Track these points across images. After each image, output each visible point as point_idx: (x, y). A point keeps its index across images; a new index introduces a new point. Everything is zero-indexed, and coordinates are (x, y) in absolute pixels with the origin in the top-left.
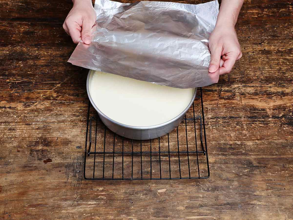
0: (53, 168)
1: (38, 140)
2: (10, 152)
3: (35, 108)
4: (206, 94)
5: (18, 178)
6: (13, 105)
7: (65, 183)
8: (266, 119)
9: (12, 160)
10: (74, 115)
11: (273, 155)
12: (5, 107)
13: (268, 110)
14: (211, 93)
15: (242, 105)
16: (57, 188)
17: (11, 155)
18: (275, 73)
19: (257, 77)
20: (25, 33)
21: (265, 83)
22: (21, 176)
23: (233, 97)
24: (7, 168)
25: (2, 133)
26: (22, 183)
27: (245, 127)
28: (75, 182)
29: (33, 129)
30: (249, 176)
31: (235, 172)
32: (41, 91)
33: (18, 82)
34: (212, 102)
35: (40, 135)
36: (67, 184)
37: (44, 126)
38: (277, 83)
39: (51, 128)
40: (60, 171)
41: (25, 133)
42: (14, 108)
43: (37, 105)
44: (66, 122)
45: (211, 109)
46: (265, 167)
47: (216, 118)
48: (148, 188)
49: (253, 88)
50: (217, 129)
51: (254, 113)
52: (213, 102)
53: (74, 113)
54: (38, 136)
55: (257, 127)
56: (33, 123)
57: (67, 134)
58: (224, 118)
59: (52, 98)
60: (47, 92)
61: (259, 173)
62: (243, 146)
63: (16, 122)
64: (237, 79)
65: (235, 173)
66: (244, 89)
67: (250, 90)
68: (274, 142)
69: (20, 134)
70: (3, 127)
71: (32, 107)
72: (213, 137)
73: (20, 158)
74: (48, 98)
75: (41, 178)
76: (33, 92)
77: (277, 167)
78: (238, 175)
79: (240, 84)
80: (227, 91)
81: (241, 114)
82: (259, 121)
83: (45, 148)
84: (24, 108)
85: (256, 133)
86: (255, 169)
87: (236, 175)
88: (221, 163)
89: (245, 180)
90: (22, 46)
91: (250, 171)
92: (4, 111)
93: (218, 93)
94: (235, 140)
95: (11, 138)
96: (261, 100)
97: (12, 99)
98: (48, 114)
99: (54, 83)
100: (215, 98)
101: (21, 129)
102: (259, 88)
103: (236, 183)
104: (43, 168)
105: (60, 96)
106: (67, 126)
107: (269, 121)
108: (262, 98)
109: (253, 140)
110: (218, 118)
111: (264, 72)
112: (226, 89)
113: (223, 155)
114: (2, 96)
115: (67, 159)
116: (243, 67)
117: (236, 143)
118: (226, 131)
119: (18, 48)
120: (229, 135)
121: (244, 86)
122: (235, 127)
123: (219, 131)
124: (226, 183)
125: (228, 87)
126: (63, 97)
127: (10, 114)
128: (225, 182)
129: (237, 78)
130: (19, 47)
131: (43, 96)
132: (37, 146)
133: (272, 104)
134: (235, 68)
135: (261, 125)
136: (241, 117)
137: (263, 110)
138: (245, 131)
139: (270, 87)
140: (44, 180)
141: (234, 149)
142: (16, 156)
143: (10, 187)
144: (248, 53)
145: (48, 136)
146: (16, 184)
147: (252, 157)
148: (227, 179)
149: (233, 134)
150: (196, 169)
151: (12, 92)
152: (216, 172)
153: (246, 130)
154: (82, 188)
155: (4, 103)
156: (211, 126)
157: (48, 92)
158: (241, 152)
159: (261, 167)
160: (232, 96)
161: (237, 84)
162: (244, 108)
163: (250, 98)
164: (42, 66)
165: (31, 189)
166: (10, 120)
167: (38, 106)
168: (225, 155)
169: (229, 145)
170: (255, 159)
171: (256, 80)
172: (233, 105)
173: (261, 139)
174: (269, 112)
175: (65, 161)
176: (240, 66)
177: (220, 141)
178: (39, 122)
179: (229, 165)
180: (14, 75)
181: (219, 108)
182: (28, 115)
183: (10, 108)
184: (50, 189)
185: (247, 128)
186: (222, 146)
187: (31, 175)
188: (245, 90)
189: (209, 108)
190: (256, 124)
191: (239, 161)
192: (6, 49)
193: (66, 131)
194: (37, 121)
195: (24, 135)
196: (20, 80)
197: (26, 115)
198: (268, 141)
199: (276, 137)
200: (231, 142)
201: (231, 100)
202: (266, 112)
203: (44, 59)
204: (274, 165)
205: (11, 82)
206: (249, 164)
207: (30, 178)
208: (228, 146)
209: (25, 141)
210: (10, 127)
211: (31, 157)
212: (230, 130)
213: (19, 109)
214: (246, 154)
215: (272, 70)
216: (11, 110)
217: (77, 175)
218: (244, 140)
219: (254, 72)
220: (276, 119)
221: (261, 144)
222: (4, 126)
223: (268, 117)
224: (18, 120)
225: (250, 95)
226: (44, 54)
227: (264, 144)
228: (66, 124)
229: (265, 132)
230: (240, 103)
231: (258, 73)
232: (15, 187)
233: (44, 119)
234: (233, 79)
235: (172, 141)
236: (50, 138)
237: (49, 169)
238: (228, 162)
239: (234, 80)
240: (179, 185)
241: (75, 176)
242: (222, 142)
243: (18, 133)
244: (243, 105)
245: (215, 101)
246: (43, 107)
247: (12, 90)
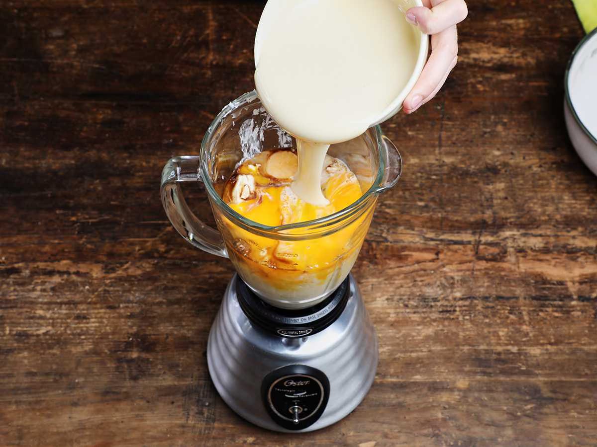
0: (160, 396)
1: (131, 339)
2: (79, 363)
3: (124, 274)
4: (450, 250)
5: (93, 417)
6: (83, 268)
7: (183, 426)
8: (567, 302)
9: (81, 380)
10: (199, 290)
11: (580, 376)
12: (68, 273)
13: (569, 284)
14: (461, 247)
15: (520, 273)
16: (168, 436)
17: (80, 370)
18: (582, 210)
19: (548, 215)
20: (107, 123)
21: (564, 228)
22: (98, 411)
23: (501, 256)
24: (72, 394)
25: (63, 325)
26: (100, 426)
27: (526, 318)
28: (201, 425)
29: (120, 316)
30: (536, 419)
31: (508, 409)
32: (137, 239)
33: (92, 222)
34: (462, 265)
35: (135, 329)
36: (186, 429)
37: (143, 310)
38: (586, 229)
39: (155, 314)
40: (173, 403)
41: (107, 326)
42: (85, 275)
43: (127, 268)
44: (184, 303)
45: (461, 280)
46: (565, 400)
47: (469, 298)
48: (340, 439)
49: (540, 239)
50: (471, 321)
51: (544, 289)
52: (464, 267)
53: (198, 286)
54: (131, 331)
55: (549, 318)
56: (121, 306)
57: (186, 327)
58: (485, 298)
59: (156, 255)
60: (148, 241)
61: (553, 411)
62: (522, 357)
63: (90, 303)
64: (509, 221)
65: (509, 411)
66: (523, 239)
67: (536, 242)
68: (581, 350)
69: (96, 327)
70: (64, 312)
71: (120, 272)
72: (464, 336)
73: (97, 375)
74: (148, 255)
75: (137, 416)
76: (120, 243)
77: (587, 400)
78: (513, 416)
79: (515, 230)
80: (491, 244)
81: (519, 291)
82: (554, 306)
83: (144, 355)
84: (104, 275)
85: (548, 329)
86: (546, 404)
87: (510, 416)
88: (480, 391)
89: (528, 425)
90: (99, 150)
91: (536, 408)
92: (67, 280)
93: (474, 247)
94: (507, 345)
95: (80, 335)
96: (557, 262)
97: (80, 256)
98: (150, 288)
99: (160, 225)
100: (469, 258)
101: (99, 316)
102: (552, 240)
103: (509, 432)
104: (141, 397)
105: (171, 249)
106: (186, 311)
107: (573, 307)
108: (558, 260)
109: (542, 345)
110: (474, 298)
111: (561, 206)
112: (490, 239)
113: (484, 373)
114: (63, 251)
115: (187, 379)
116: (520, 195)
117: (508, 350)
118: (489, 325)
119: (92, 154)
120: (496, 334)
121: (524, 235)
122: (508, 317)
123: (477, 325)
124: (491, 431)
125: (492, 236)
126: (178, 252)
127: (78, 285)
128: (489, 430)
129: (510, 218)
130: (94, 151)
131: (139, 250)
132: (128, 351)
133: (577, 272)
134: (506, 198)
135: (556, 314)
136: (517, 298)
137: (561, 283)
138: (526, 325)
139: (574, 237)
140: (142, 420)
141: (504, 362)
142: (90, 371)
143: (78, 435)
144: (530, 167)
145: (149, 331)
146: (89, 428)
147: (540, 380)
148: (492, 424)
149: (503, 331)
150: (433, 401)
151: (81, 242)
152: (470, 408)
153: (527, 323)
154: (214, 438)
155: (66, 264)
156: (462, 314)
157: (150, 243)
158: (519, 368)
159: (557, 399)
160: (501, 254)
161: (510, 231)
162: (524, 280)
163: (534, 260)
164: (139, 190)
165: (117, 439)
166: (78, 298)
167: (131, 271)
168: (489, 374)
169: (495, 353)
170: (546, 383)
171: (546, 222)
172: (503, 273)
173: (556, 343)
174: (573, 289)
175: (182, 383)
176: (514, 195)
177: (478, 346)
178: (132, 302)
179: (495, 395)
180: (84, 207)
181: (476, 279)
182: (112, 288)
183: (77, 273)
184: (154, 438)
185: (530, 319)
186: (482, 356)
187: (117, 410)
188: (525, 242)
189: (456, 278)
190: (547, 311)
191: (516, 388)
192: (71, 154)
193: (184, 321)
194: (129, 302)
195: (105, 329)
196: (95, 218)
197: (107, 288)
198: (570, 347)
199: (584, 340)
200: (500, 349)
201: (499, 262)
202: (567, 289)
203: (140, 177)
204: (584, 396)
205: (80, 222)
206: (534, 393)
207: (115, 417)
208: (494, 356)
209: (104, 340)
210: (78, 312)
211: (117, 373)
212: (498, 324)
213: (95, 275)
214: (528, 373)
215: (576, 203)
216: (79, 279)
217: (205, 410)
218: (525, 345)
219: (543, 206)
220: (585, 303)
221: (556, 353)
222: (66, 310)
223: (570, 297)
224: (92, 299)
225: (534, 254)
226: (141, 165)
227: (562, 352)
228: (183, 306)
229: (565, 329)
230: (517, 270)
231: (550, 209)
232: (88, 433)
233: (142, 297)
234: (503, 219)
235: (385, 344)
236: (154, 335)
237: (152, 397)
238: (494, 389)
239: (504, 221)
240: (401, 434)
241: (201, 413)
242: (482, 347)
243: (93, 324)
244: (522, 272)
245: (468, 264)
246: (139, 272)
247: (81, 238)
